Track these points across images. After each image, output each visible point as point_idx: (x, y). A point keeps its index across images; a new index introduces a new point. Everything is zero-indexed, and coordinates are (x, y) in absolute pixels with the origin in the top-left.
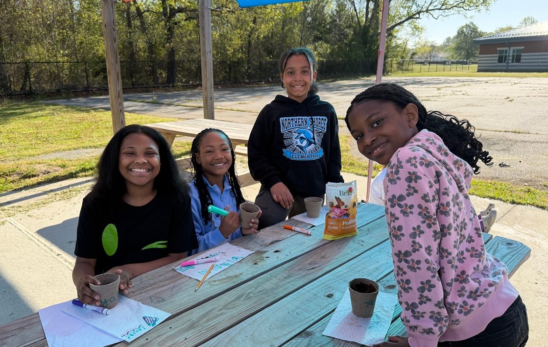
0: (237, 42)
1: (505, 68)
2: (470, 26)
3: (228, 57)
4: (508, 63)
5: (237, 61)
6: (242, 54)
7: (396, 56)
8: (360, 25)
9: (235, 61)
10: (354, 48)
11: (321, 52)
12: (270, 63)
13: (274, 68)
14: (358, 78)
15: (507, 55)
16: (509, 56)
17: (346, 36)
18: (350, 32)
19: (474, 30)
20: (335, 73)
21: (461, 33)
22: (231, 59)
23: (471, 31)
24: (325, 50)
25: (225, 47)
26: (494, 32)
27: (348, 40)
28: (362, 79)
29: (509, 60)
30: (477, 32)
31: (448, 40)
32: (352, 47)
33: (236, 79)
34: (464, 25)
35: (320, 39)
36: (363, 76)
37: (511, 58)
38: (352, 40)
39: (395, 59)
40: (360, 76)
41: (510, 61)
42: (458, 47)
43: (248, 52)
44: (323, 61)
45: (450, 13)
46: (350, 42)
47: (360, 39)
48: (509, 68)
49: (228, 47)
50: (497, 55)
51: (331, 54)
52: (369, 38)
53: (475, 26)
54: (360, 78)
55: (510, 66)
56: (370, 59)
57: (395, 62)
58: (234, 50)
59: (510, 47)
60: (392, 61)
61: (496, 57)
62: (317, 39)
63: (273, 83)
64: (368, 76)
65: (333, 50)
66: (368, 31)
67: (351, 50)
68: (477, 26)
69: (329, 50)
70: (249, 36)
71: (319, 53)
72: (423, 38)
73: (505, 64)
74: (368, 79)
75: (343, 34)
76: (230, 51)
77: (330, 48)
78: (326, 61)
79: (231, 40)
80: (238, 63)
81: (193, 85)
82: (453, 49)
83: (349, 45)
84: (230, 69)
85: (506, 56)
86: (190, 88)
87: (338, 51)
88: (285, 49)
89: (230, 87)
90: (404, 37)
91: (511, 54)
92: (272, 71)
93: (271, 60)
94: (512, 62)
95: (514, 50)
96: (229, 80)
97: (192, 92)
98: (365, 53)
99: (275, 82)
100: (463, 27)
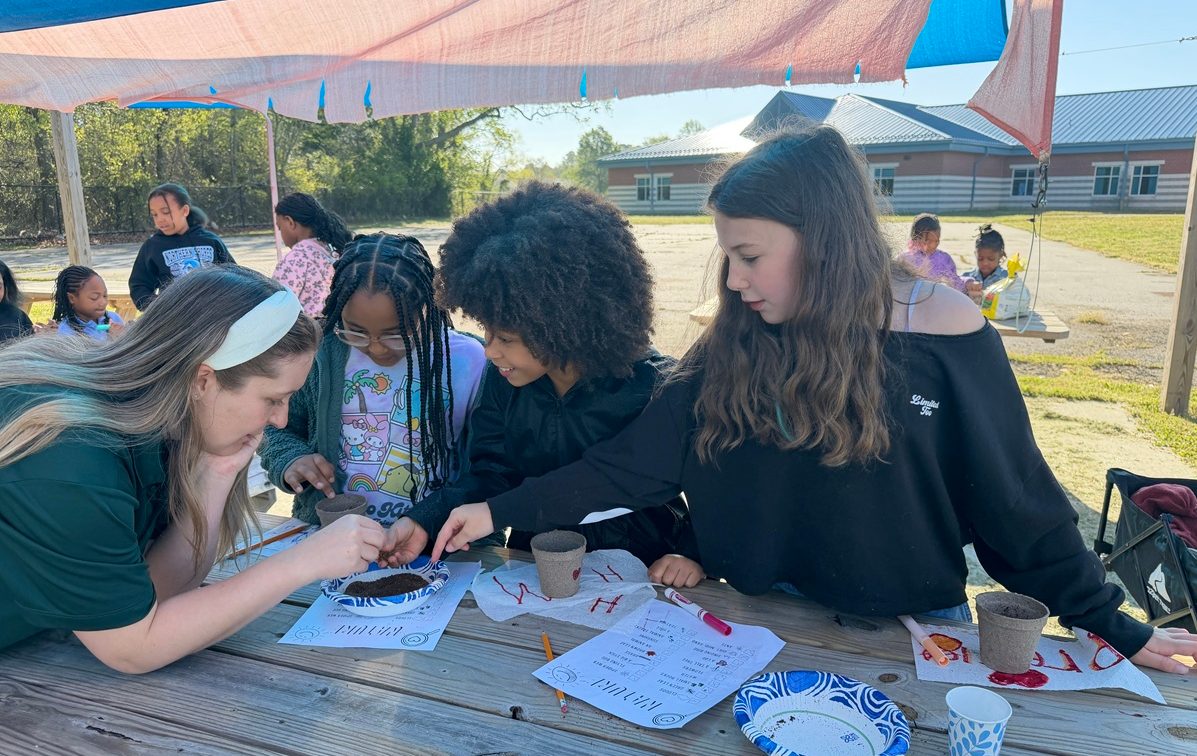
0: (129, 148)
1: (648, 209)
2: (598, 134)
3: (112, 178)
4: (653, 200)
5: (133, 186)
6: (145, 171)
7: (468, 186)
8: (394, 125)
9: (129, 187)
10: (386, 166)
11: (322, 173)
12: (210, 191)
13: (223, 202)
14: (400, 225)
15: (650, 186)
16: (653, 189)
17: (369, 142)
18: (376, 135)
19: (606, 141)
20: (354, 214)
21: (585, 145)
22: (119, 183)
23: (602, 142)
24: (329, 169)
25: (100, 158)
26: (642, 146)
27: (372, 150)
28: (408, 226)
29: (653, 195)
30: (609, 145)
31: (571, 155)
32: (383, 164)
33: (133, 223)
34: (589, 130)
35: (316, 147)
36: (410, 220)
37: (656, 192)
38: (382, 151)
39: (467, 190)
40: (405, 221)
41: (655, 198)
42: (583, 170)
43: (158, 169)
44: (326, 190)
45: (551, 111)
46: (378, 154)
47: (396, 151)
48: (656, 209)
49: (108, 158)
50: (636, 187)
51: (342, 176)
52: (414, 150)
53: (607, 134)
54: (404, 224)
55: (656, 206)
56: (422, 189)
57: (469, 196)
58: (125, 164)
59: (652, 174)
60: (461, 193)
61: (633, 190)
62: (309, 147)
63: (221, 233)
64: (419, 222)
65: (345, 170)
66: (410, 137)
67: (381, 172)
68: (610, 133)
69: (337, 170)
70: (157, 137)
71: (317, 175)
72: (518, 153)
73: (648, 203)
74: (420, 226)
75: (364, 139)
76: (114, 167)
77: (339, 166)
78: (333, 191)
79: (113, 143)
80: (135, 190)
81: (29, 238)
82: (576, 174)
83: (377, 161)
84: (118, 202)
85: (648, 189)
86: (22, 244)
87: (357, 172)
88: (242, 165)
89: (122, 241)
90: (483, 150)
91: (656, 186)
92: (217, 209)
93: (213, 185)
94: (659, 199)
95: (659, 180)
96: (117, 226)
97: (27, 253)
98: (409, 178)
99: (225, 231)
100: (588, 135)
